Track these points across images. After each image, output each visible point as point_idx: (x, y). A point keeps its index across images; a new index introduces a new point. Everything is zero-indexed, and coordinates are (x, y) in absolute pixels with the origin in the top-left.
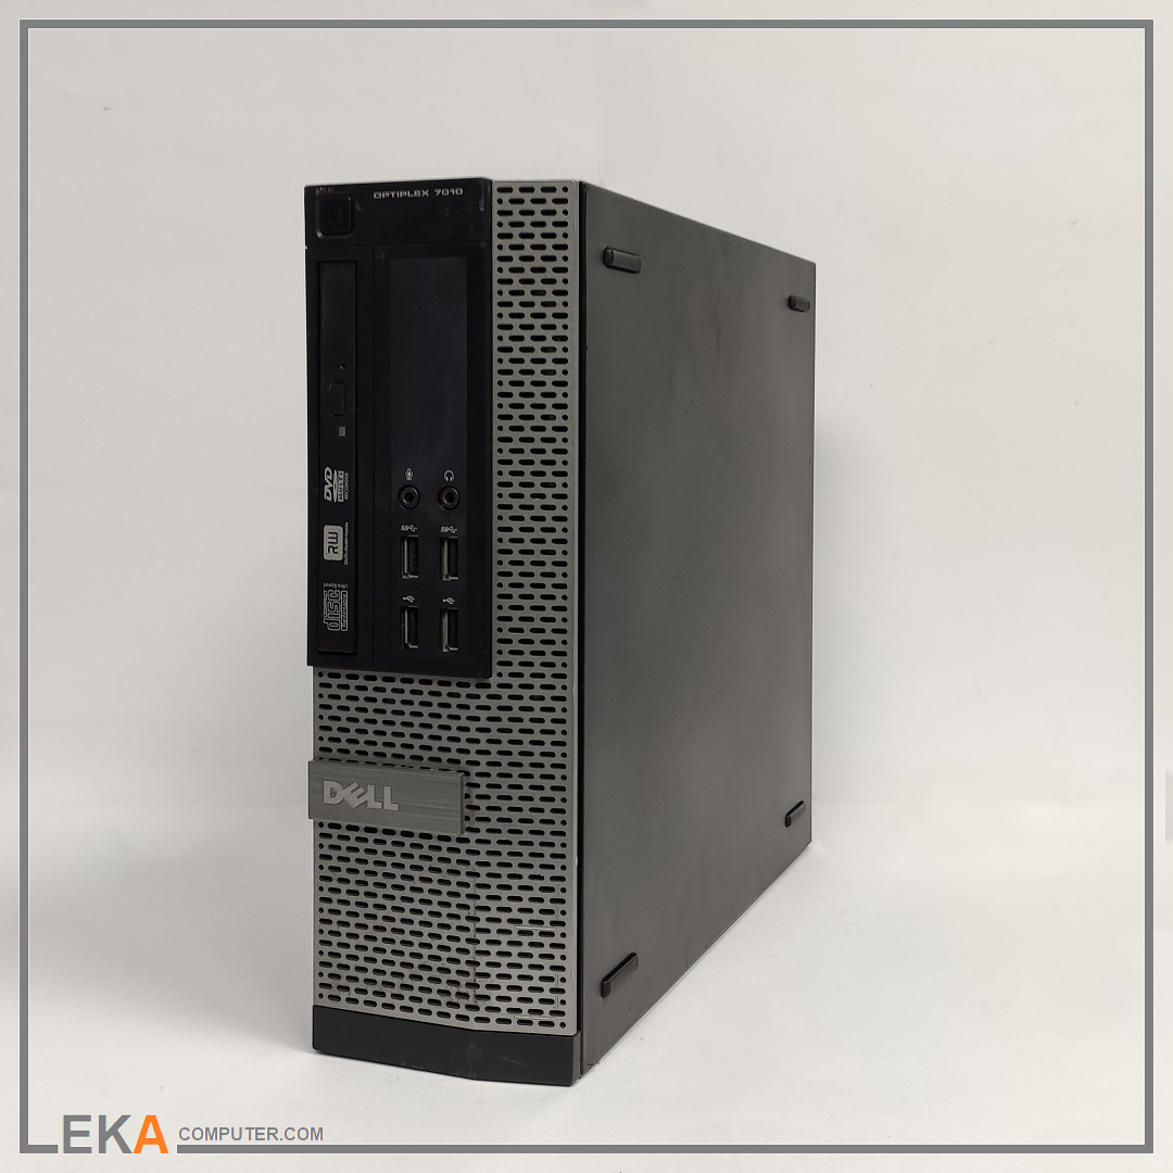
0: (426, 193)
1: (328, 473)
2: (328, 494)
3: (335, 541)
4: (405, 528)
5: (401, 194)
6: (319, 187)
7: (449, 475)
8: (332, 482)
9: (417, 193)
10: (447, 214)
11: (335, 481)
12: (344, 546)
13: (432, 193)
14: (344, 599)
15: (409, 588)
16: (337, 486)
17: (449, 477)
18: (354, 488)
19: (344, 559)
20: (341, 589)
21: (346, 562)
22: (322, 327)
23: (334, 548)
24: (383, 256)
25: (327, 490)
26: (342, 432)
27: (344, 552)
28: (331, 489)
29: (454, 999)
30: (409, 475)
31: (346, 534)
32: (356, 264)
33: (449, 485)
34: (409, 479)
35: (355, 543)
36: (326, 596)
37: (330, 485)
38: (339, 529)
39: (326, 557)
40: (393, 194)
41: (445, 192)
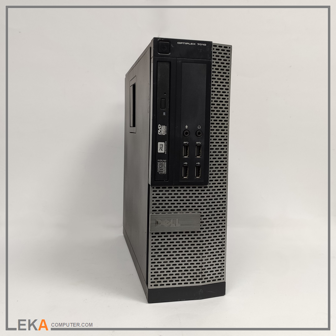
0: (194, 44)
1: (160, 126)
2: (159, 133)
3: (162, 147)
4: (185, 143)
5: (187, 43)
6: (159, 38)
7: (199, 127)
8: (161, 129)
9: (192, 44)
10: (201, 51)
11: (162, 129)
12: (165, 148)
13: (196, 44)
14: (165, 164)
15: (186, 160)
16: (162, 130)
17: (199, 128)
18: (168, 131)
19: (165, 152)
20: (164, 161)
21: (166, 153)
22: (158, 81)
24: (180, 61)
25: (159, 131)
26: (164, 114)
27: (165, 150)
28: (161, 131)
29: (195, 278)
30: (187, 127)
31: (166, 145)
32: (170, 63)
33: (199, 130)
34: (187, 128)
35: (168, 148)
36: (159, 163)
37: (160, 130)
38: (163, 143)
39: (159, 152)
40: (184, 43)
41: (200, 44)
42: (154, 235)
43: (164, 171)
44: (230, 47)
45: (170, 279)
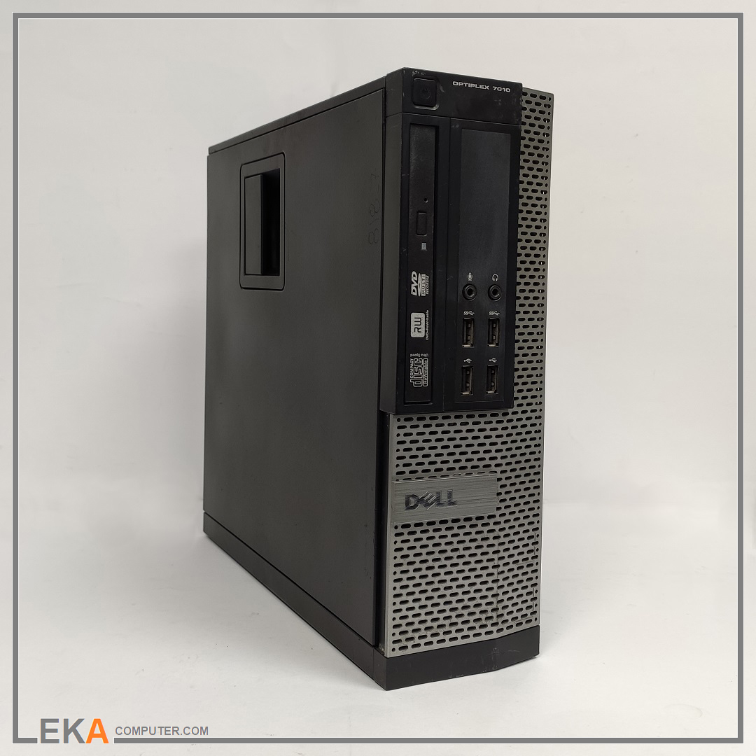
0: (487, 87)
1: (414, 276)
2: (414, 291)
3: (419, 323)
4: (466, 313)
5: (472, 85)
6: (414, 70)
7: (495, 277)
8: (417, 282)
9: (481, 87)
10: (500, 104)
11: (419, 282)
12: (426, 327)
13: (491, 88)
14: (425, 364)
15: (467, 353)
16: (420, 284)
17: (495, 279)
18: (433, 286)
19: (425, 336)
20: (423, 357)
21: (427, 338)
22: (411, 171)
23: (418, 329)
24: (457, 126)
25: (413, 287)
26: (424, 246)
27: (426, 331)
28: (416, 287)
29: (484, 622)
30: (470, 277)
31: (427, 319)
32: (437, 128)
33: (495, 284)
34: (470, 280)
35: (432, 325)
36: (412, 363)
37: (416, 284)
38: (422, 315)
39: (412, 335)
40: (466, 84)
41: (499, 89)
42: (400, 530)
43: (424, 381)
44: (550, 97)
45: (433, 631)
